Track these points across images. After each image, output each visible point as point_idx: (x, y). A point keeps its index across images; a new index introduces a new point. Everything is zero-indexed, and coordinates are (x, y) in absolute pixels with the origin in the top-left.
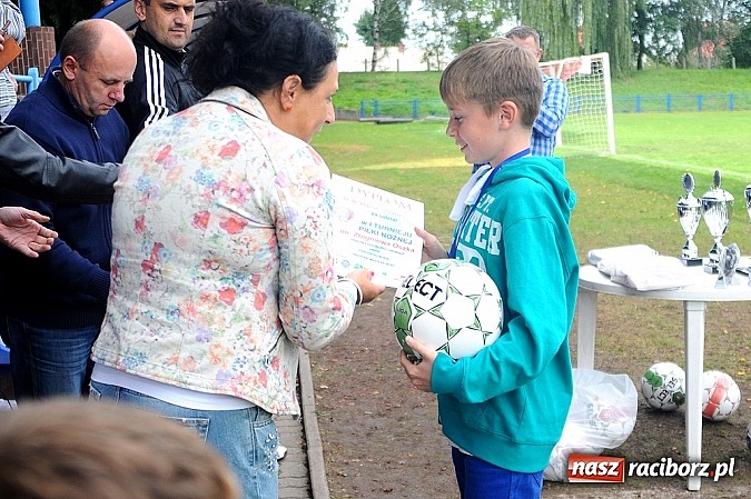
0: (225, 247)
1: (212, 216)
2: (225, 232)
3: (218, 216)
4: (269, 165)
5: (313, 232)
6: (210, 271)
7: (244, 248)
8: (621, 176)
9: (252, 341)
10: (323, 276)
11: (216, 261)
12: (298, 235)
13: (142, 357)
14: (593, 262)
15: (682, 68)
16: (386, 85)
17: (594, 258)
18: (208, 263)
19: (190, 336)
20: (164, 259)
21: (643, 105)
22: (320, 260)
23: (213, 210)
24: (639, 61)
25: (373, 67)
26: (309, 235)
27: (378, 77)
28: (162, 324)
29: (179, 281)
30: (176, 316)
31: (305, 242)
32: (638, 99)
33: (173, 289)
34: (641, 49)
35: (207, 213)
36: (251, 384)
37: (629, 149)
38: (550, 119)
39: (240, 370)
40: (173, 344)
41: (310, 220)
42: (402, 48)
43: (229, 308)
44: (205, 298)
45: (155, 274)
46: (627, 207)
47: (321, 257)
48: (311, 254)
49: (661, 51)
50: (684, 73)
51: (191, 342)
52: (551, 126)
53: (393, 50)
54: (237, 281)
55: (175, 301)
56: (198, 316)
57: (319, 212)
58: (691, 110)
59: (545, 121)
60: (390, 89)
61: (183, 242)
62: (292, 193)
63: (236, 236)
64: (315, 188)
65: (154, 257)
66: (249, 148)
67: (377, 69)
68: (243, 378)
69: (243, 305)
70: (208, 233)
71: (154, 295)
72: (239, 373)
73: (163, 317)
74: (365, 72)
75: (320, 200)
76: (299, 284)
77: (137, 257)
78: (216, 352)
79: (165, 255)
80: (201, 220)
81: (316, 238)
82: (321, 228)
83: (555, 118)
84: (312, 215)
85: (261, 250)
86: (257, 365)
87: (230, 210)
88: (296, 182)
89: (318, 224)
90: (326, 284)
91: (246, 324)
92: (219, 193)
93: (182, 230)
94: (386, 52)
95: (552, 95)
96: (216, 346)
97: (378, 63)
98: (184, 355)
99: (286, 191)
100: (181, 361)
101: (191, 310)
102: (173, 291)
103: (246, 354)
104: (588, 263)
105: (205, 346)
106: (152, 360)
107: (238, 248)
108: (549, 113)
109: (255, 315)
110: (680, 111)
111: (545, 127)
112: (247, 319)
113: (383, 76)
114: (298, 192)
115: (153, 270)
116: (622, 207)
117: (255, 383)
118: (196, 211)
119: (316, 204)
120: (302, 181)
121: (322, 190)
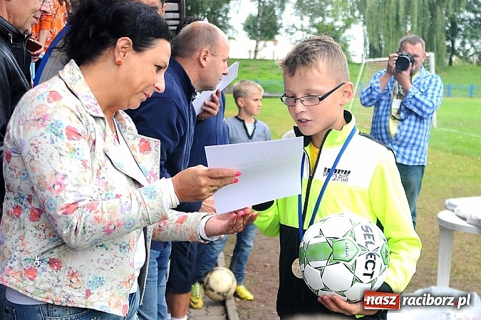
5: (36, 155)
8: (442, 144)
9: (23, 244)
10: (50, 188)
12: (27, 160)
14: (451, 208)
16: (264, 69)
17: (451, 205)
21: (453, 92)
22: (44, 177)
24: (451, 60)
25: (255, 55)
26: (33, 159)
27: (259, 63)
31: (31, 164)
32: (449, 87)
34: (452, 51)
36: (18, 277)
37: (445, 124)
38: (427, 106)
41: (33, 147)
42: (275, 42)
46: (448, 167)
47: (46, 175)
49: (466, 53)
52: (428, 111)
53: (270, 43)
57: (40, 139)
59: (424, 108)
60: (267, 72)
62: (24, 129)
64: (40, 122)
67: (258, 57)
68: (11, 272)
72: (7, 267)
74: (249, 59)
75: (43, 130)
81: (38, 159)
82: (42, 152)
83: (431, 105)
84: (34, 142)
86: (23, 262)
89: (38, 149)
90: (54, 195)
91: (23, 232)
94: (265, 46)
95: (432, 87)
97: (259, 53)
103: (17, 253)
104: (446, 208)
108: (426, 102)
109: (29, 225)
110: (479, 97)
111: (424, 112)
113: (263, 62)
114: (27, 127)
116: (444, 167)
117: (22, 276)
119: (38, 133)
120: (32, 118)
121: (46, 122)
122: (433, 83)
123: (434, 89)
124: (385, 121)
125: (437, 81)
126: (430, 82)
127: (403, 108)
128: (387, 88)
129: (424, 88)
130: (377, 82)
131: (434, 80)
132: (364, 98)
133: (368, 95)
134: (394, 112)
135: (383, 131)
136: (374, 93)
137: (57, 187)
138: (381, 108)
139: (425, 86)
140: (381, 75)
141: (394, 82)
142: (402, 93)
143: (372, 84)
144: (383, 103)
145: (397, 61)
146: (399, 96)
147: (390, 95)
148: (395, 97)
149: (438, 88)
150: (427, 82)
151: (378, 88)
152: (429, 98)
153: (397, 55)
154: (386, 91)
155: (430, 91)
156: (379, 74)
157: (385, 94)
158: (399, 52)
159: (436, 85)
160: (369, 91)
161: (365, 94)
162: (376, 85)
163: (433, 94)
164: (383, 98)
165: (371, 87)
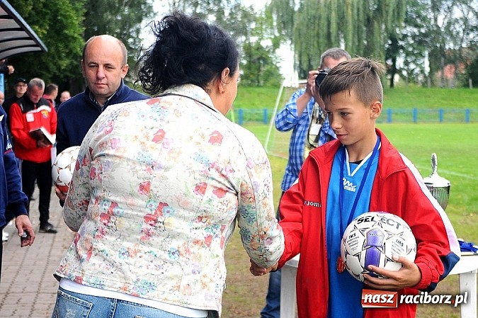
0: (215, 207)
1: (208, 186)
2: (216, 197)
3: (212, 186)
5: (268, 194)
6: (201, 223)
7: (225, 207)
9: (220, 272)
11: (206, 217)
12: (260, 198)
13: (152, 286)
15: (427, 87)
18: (200, 218)
19: (188, 270)
20: (168, 215)
21: (393, 116)
23: (209, 182)
24: (392, 80)
26: (266, 197)
28: (165, 262)
29: (179, 231)
30: (176, 255)
31: (265, 201)
32: (390, 112)
33: (173, 236)
34: (393, 70)
35: (205, 184)
40: (176, 276)
41: (266, 187)
43: (208, 248)
44: (196, 242)
45: (157, 225)
48: (268, 208)
49: (411, 72)
50: (429, 91)
51: (188, 274)
54: (214, 230)
55: (175, 244)
56: (192, 255)
58: (433, 122)
61: (186, 203)
62: (256, 171)
63: (222, 199)
64: (266, 164)
65: (158, 213)
69: (214, 247)
70: (205, 198)
71: (156, 240)
73: (166, 256)
76: (263, 227)
77: (141, 211)
78: (205, 280)
79: (168, 212)
80: (200, 189)
81: (269, 197)
84: (267, 183)
87: (220, 182)
88: (257, 163)
89: (269, 188)
91: (216, 260)
92: (213, 170)
93: (186, 195)
96: (204, 276)
98: (183, 284)
99: (253, 171)
100: (182, 288)
101: (187, 251)
102: (173, 237)
105: (198, 276)
106: (160, 288)
107: (222, 207)
110: (424, 122)
115: (156, 221)
118: (198, 182)
120: (260, 161)
124: (300, 150)
127: (322, 134)
128: (305, 111)
130: (294, 104)
132: (279, 121)
133: (283, 118)
134: (312, 139)
135: (299, 161)
136: (289, 116)
138: (298, 134)
140: (301, 94)
141: (314, 104)
142: (323, 116)
143: (287, 106)
144: (300, 128)
145: (316, 79)
146: (320, 120)
147: (308, 119)
148: (315, 121)
151: (295, 110)
153: (317, 72)
154: (304, 115)
156: (298, 94)
157: (303, 118)
158: (321, 69)
160: (285, 113)
161: (280, 117)
162: (292, 107)
164: (301, 122)
165: (286, 109)
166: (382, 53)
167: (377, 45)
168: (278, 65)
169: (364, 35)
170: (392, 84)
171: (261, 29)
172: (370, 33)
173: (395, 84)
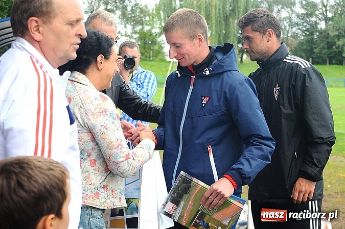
4: (83, 107)
5: (106, 131)
7: (80, 142)
9: (90, 181)
10: (116, 148)
12: (99, 134)
24: (242, 58)
26: (104, 133)
31: (103, 136)
36: (91, 199)
39: (86, 193)
41: (103, 127)
47: (112, 141)
48: (107, 141)
54: (81, 156)
57: (106, 122)
62: (93, 117)
64: (104, 113)
66: (75, 100)
68: (87, 197)
69: (85, 166)
72: (85, 195)
75: (107, 117)
76: (107, 153)
81: (107, 133)
82: (109, 129)
84: (103, 124)
85: (87, 142)
86: (93, 191)
88: (94, 112)
89: (107, 128)
90: (119, 151)
91: (87, 174)
99: (90, 117)
103: (88, 186)
109: (91, 169)
112: (87, 171)
114: (95, 117)
117: (93, 198)
119: (105, 119)
120: (97, 111)
121: (107, 113)
122: (148, 77)
123: (148, 82)
125: (151, 76)
126: (146, 76)
129: (140, 81)
131: (148, 75)
137: (120, 147)
139: (141, 79)
145: (125, 61)
149: (151, 81)
150: (143, 77)
152: (145, 90)
155: (145, 84)
159: (150, 79)
163: (148, 86)
166: (235, 40)
167: (232, 34)
168: (163, 46)
169: (223, 27)
170: (242, 61)
171: (153, 21)
172: (227, 25)
173: (243, 60)
